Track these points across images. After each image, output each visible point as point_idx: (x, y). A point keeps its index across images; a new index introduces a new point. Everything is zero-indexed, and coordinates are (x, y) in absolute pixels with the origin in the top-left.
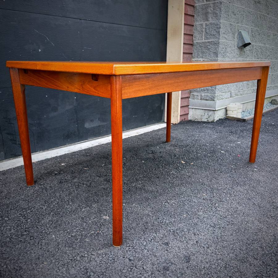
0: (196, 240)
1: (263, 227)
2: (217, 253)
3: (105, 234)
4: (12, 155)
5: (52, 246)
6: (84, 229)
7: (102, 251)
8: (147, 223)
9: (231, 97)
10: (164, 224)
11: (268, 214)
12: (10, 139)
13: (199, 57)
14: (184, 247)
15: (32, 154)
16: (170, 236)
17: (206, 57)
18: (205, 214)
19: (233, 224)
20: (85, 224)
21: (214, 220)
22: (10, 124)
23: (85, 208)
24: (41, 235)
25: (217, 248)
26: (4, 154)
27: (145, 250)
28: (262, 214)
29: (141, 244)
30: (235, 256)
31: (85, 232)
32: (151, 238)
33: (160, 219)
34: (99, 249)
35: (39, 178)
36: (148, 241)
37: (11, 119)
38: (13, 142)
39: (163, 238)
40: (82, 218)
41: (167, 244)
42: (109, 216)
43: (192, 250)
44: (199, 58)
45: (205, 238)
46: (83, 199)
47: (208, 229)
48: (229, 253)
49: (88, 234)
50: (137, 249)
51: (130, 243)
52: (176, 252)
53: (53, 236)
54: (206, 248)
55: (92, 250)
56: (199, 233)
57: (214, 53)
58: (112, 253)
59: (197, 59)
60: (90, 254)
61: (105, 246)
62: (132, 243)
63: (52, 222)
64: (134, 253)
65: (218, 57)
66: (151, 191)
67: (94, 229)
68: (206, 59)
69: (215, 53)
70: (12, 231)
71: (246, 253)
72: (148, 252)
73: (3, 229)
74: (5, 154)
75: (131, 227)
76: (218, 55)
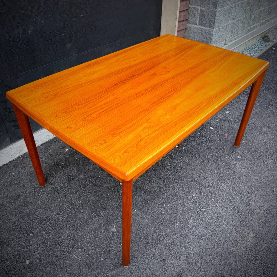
0: (186, 255)
1: (238, 237)
2: (202, 270)
3: (115, 252)
4: (16, 138)
5: (75, 268)
6: (97, 245)
7: (114, 272)
8: (147, 235)
9: (225, 45)
10: (161, 236)
11: (244, 220)
12: (13, 125)
13: (197, 4)
14: (177, 264)
15: (33, 133)
16: (166, 251)
17: (204, 6)
18: (194, 222)
19: (216, 234)
20: (98, 239)
21: (201, 230)
22: (11, 112)
23: (95, 217)
24: (64, 255)
25: (202, 264)
26: (9, 139)
27: (147, 269)
28: (239, 221)
29: (144, 262)
30: (215, 273)
31: (99, 249)
32: (152, 254)
33: (158, 230)
34: (113, 270)
35: (49, 173)
36: (149, 259)
37: (10, 108)
38: (16, 127)
39: (161, 254)
40: (94, 231)
41: (164, 261)
42: (116, 228)
43: (183, 267)
44: (197, 6)
45: (193, 252)
46: (92, 204)
47: (196, 241)
48: (211, 269)
49: (102, 252)
50: (141, 268)
51: (135, 261)
52: (171, 270)
53: (74, 256)
54: (194, 264)
55: (106, 270)
56: (188, 247)
57: (213, 3)
58: (123, 274)
59: (195, 7)
60: (106, 276)
61: (116, 266)
62: (137, 262)
63: (70, 237)
64: (139, 273)
65: (216, 8)
66: (149, 191)
67: (105, 246)
68: (204, 8)
69: (215, 3)
70: (40, 250)
71: (223, 269)
72: (150, 272)
73: (31, 248)
74: (11, 139)
75: (135, 241)
76: (217, 6)
